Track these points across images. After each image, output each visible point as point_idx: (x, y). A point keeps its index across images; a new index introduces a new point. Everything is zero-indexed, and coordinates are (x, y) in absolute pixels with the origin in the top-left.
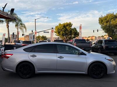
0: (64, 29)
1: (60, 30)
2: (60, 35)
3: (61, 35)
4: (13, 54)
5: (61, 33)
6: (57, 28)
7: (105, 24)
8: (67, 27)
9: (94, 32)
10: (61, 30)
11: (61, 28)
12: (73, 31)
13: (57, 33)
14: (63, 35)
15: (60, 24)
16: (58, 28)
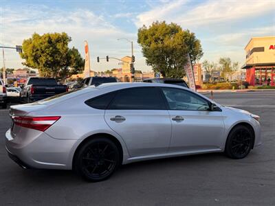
0: (51, 48)
1: (39, 52)
2: (39, 64)
3: (41, 65)
4: (60, 117)
5: (43, 59)
6: (31, 45)
7: (153, 45)
8: (59, 46)
9: (98, 61)
10: (43, 52)
11: (43, 46)
12: (72, 56)
13: (30, 59)
14: (48, 65)
15: (36, 36)
16: (34, 47)
